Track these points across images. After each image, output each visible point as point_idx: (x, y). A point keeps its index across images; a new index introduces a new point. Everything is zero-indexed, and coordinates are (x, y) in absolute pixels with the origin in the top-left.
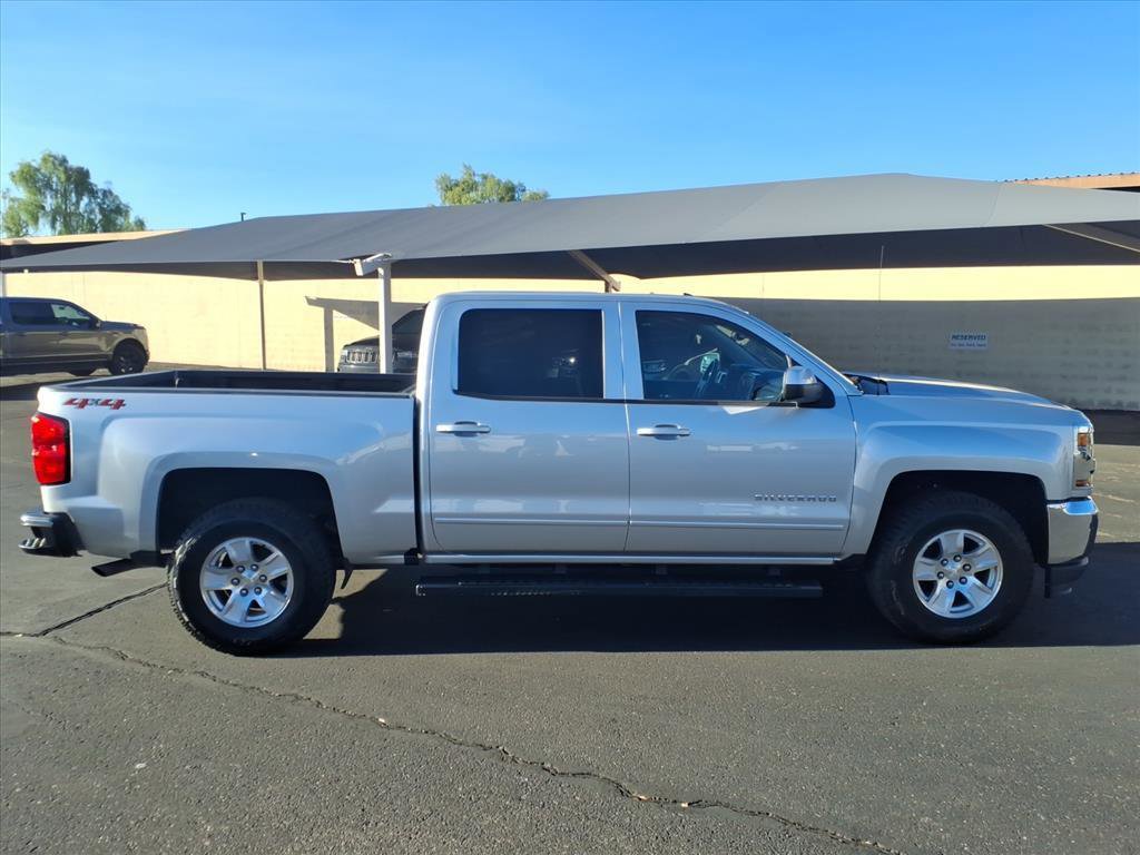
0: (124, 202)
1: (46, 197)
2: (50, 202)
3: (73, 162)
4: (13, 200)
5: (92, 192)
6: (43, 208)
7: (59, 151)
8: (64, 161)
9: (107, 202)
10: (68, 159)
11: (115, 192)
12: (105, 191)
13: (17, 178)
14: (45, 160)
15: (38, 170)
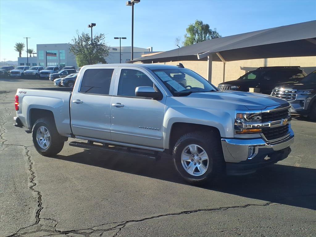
0: (220, 35)
1: (196, 36)
2: (197, 37)
3: (205, 23)
4: (187, 38)
5: (210, 32)
6: (194, 39)
7: (200, 20)
8: (201, 23)
9: (214, 36)
10: (203, 22)
11: (217, 32)
12: (214, 32)
13: (188, 30)
14: (196, 23)
15: (194, 27)
